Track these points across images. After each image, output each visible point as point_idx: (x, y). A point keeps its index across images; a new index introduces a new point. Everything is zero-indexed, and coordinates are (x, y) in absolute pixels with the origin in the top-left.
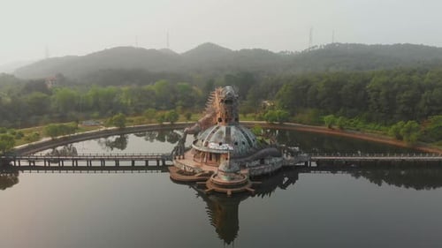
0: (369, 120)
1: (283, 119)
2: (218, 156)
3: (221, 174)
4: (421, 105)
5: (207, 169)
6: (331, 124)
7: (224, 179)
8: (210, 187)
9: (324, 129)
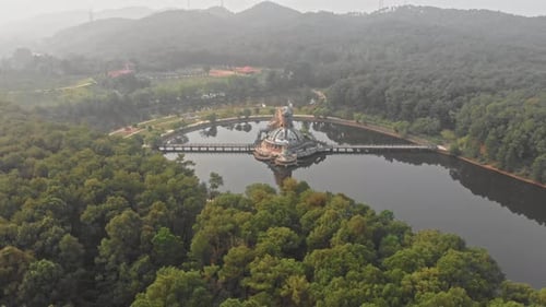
0: (385, 117)
1: (326, 115)
2: (280, 146)
3: (282, 157)
4: (416, 109)
5: (275, 153)
6: (358, 120)
7: (284, 159)
8: (277, 163)
9: (353, 123)
